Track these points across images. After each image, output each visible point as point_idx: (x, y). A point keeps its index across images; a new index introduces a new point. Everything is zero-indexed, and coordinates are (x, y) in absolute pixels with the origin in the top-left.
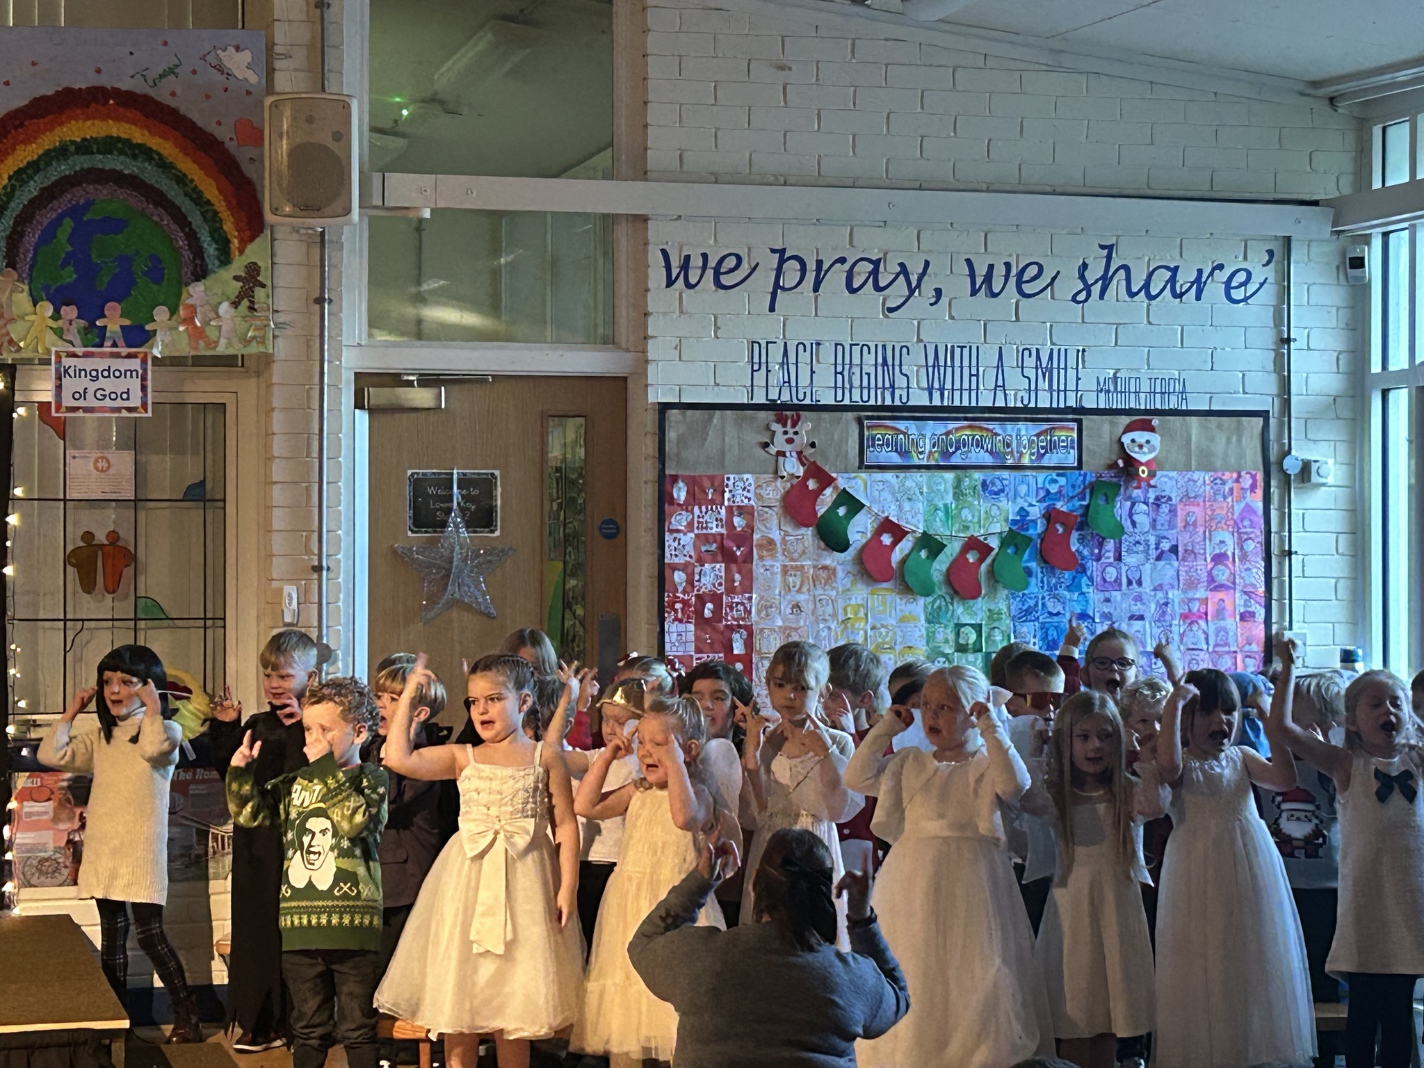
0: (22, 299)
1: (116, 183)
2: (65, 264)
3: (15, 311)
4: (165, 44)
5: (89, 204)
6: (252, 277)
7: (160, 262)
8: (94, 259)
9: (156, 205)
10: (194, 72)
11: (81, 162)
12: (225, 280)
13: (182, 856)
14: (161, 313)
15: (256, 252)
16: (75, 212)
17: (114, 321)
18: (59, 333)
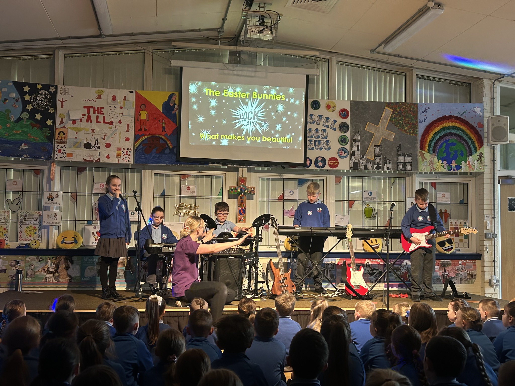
0: (436, 160)
1: (455, 135)
2: (444, 152)
3: (434, 162)
4: (464, 106)
5: (449, 139)
6: (481, 155)
7: (463, 152)
8: (450, 150)
9: (462, 140)
10: (469, 112)
11: (448, 131)
12: (476, 156)
13: (465, 279)
14: (463, 163)
15: (481, 150)
16: (446, 141)
17: (454, 165)
18: (443, 167)
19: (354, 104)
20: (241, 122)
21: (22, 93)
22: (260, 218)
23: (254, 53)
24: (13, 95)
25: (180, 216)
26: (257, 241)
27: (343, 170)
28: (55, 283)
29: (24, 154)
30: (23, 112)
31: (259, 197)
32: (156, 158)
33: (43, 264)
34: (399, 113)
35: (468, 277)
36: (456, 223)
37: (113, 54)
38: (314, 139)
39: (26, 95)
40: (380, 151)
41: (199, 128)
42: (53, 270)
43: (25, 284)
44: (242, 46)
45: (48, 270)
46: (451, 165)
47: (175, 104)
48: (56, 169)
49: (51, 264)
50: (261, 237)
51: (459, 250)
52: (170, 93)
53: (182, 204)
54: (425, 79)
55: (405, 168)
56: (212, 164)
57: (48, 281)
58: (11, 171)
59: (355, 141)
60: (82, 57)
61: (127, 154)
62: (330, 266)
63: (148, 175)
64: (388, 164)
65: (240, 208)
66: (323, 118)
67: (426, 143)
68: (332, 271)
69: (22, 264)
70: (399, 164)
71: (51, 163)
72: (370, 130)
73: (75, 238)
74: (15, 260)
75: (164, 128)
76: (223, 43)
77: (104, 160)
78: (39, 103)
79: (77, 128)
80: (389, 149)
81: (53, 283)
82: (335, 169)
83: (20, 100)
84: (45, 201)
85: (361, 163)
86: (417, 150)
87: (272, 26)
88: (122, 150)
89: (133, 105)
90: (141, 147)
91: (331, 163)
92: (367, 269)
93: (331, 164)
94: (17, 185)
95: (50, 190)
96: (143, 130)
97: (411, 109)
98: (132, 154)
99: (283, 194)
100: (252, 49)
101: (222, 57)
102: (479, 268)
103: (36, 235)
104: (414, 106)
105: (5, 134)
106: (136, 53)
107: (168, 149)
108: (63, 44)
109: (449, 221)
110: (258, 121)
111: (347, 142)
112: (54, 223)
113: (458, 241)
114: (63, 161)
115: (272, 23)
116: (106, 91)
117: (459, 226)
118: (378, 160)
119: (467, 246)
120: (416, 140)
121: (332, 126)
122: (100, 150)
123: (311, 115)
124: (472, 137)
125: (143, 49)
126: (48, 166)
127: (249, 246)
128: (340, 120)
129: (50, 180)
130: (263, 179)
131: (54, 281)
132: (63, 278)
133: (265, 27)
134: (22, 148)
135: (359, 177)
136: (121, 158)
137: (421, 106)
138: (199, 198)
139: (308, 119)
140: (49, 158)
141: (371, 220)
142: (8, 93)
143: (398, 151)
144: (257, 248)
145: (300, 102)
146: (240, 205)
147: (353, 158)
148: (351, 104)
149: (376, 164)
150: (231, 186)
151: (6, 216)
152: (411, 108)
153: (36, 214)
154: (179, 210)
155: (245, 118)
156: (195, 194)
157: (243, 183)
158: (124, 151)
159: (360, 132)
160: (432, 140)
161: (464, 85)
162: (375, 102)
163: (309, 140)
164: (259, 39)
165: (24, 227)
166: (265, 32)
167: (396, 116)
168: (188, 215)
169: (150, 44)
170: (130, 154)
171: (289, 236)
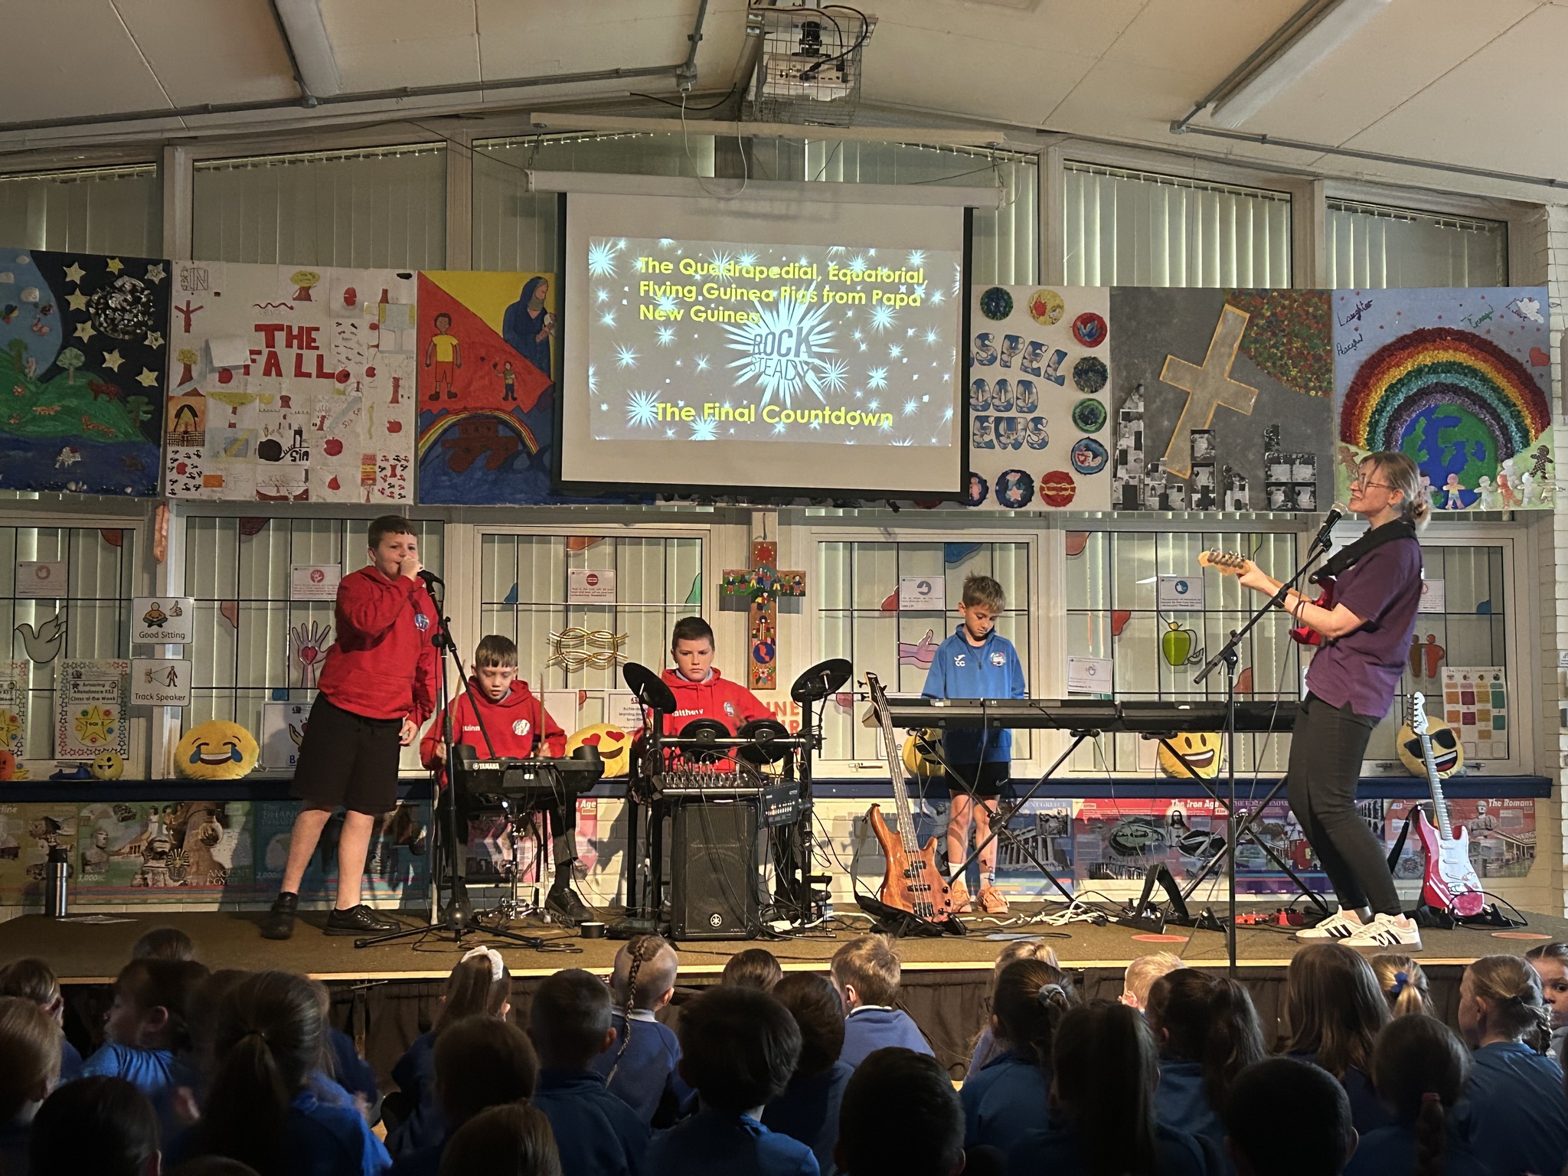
1: (1455, 393)
2: (1420, 450)
4: (1483, 298)
5: (1437, 406)
6: (1544, 455)
7: (1482, 445)
8: (1440, 442)
9: (1481, 407)
10: (1502, 317)
11: (1433, 379)
12: (1525, 458)
13: (1497, 860)
14: (1485, 481)
15: (1543, 439)
16: (1428, 413)
17: (1453, 488)
19: (1124, 298)
20: (757, 365)
21: (61, 289)
22: (814, 674)
23: (797, 140)
24: (35, 295)
25: (567, 670)
26: (808, 748)
27: (1092, 513)
28: (175, 888)
29: (69, 481)
30: (63, 347)
31: (818, 603)
32: (486, 487)
33: (135, 828)
34: (1271, 322)
35: (1507, 856)
36: (1465, 677)
37: (347, 158)
38: (992, 413)
39: (72, 293)
40: (1211, 446)
41: (622, 386)
42: (167, 847)
43: (81, 894)
44: (755, 120)
45: (150, 847)
46: (1445, 488)
47: (544, 312)
48: (173, 528)
49: (160, 828)
50: (820, 735)
51: (1478, 767)
52: (528, 277)
53: (573, 630)
54: (1355, 211)
55: (1295, 502)
56: (668, 498)
57: (150, 883)
58: (30, 534)
59: (1128, 417)
60: (249, 168)
61: (394, 475)
62: (1053, 824)
63: (463, 537)
64: (1236, 489)
65: (756, 642)
66: (1020, 346)
67: (1359, 420)
68: (1059, 841)
69: (68, 830)
70: (1273, 488)
71: (156, 508)
72: (1178, 380)
73: (234, 745)
74: (46, 819)
75: (510, 388)
76: (694, 114)
77: (320, 494)
78: (113, 320)
79: (236, 395)
80: (1239, 441)
81: (167, 890)
82: (1062, 509)
83: (55, 309)
84: (138, 628)
85: (1148, 489)
86: (1332, 444)
87: (842, 55)
88: (379, 463)
89: (413, 317)
90: (439, 449)
91: (1049, 489)
92: (1174, 833)
93: (1051, 493)
94: (49, 579)
95: (153, 593)
96: (444, 396)
97: (1311, 310)
98: (410, 474)
99: (898, 592)
100: (787, 130)
101: (695, 157)
102: (1542, 824)
103: (110, 737)
104: (1320, 299)
105: (11, 417)
106: (420, 151)
107: (524, 455)
108: (189, 129)
109: (1445, 672)
110: (810, 360)
111: (1100, 421)
112: (166, 698)
113: (1475, 737)
114: (194, 501)
115: (842, 46)
116: (326, 273)
117: (1478, 686)
118: (1204, 479)
119: (1504, 755)
120: (1329, 409)
121: (1050, 370)
122: (308, 463)
123: (984, 337)
124: (1513, 394)
125: (440, 138)
126: (146, 518)
127: (781, 762)
128: (1077, 352)
129: (153, 563)
130: (831, 544)
131: (171, 883)
132: (197, 873)
133: (824, 58)
134: (63, 463)
135: (1145, 535)
136: (376, 488)
137: (1342, 299)
138: (627, 609)
139: (974, 349)
140: (148, 490)
141: (1185, 671)
142: (18, 289)
143: (1268, 447)
144: (806, 770)
145: (945, 296)
146: (758, 630)
147: (1122, 472)
148: (1111, 296)
149: (1196, 492)
150: (729, 568)
151: (16, 678)
152: (1309, 306)
153: (112, 670)
154: (563, 650)
155: (769, 350)
156: (612, 597)
157: (767, 559)
158: (383, 464)
159: (1142, 390)
160: (1379, 411)
161: (1484, 228)
162: (1191, 291)
163: (977, 418)
164: (805, 98)
165: (74, 710)
166: (820, 76)
167: (1262, 335)
168: (592, 664)
169: (462, 122)
170: (403, 473)
171: (913, 730)
